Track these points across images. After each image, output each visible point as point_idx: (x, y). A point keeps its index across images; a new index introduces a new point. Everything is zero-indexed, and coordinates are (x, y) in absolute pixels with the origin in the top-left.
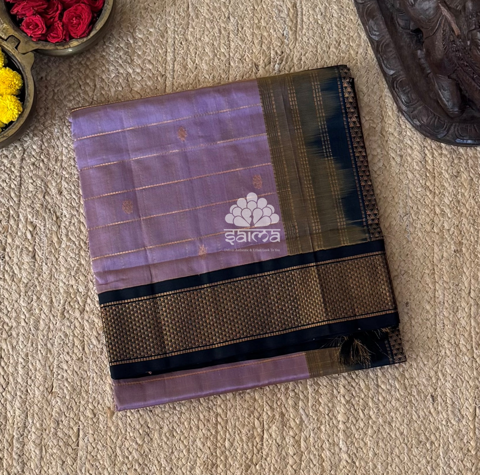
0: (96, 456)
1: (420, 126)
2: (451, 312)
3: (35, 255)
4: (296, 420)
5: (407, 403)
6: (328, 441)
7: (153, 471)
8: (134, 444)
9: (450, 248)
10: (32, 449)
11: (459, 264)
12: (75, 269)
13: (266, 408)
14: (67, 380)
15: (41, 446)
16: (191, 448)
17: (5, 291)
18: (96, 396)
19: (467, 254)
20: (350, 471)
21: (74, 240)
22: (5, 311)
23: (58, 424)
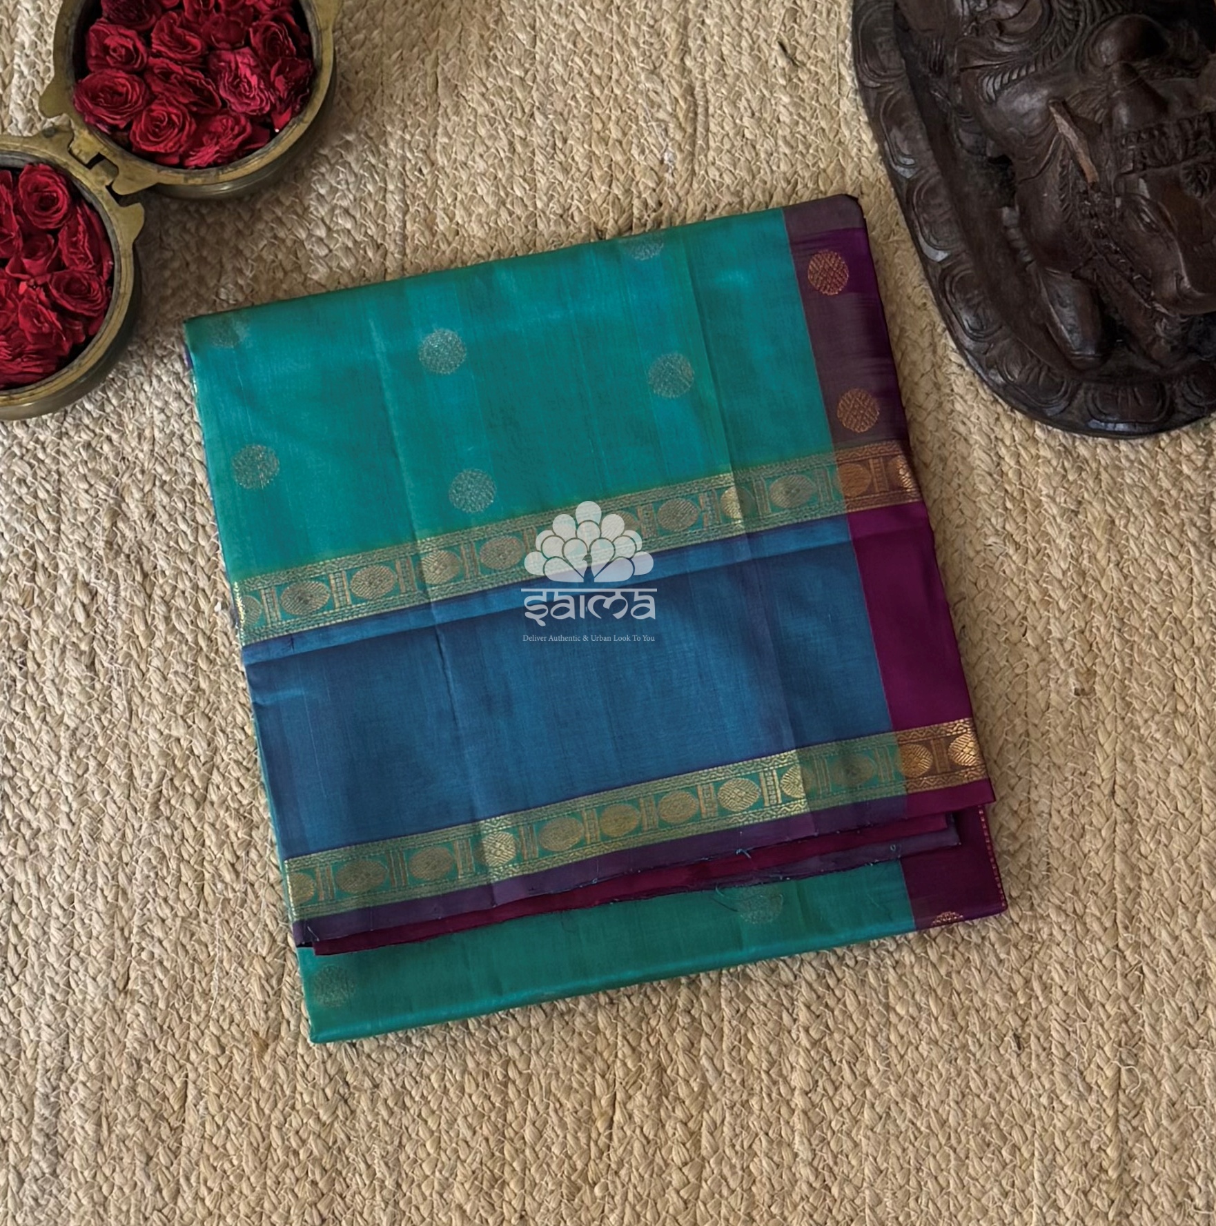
0: (224, 1146)
1: (1005, 387)
2: (1066, 837)
3: (93, 663)
4: (691, 1081)
5: (956, 1050)
6: (767, 1134)
7: (354, 1187)
8: (311, 1122)
9: (1067, 683)
10: (78, 1123)
11: (1086, 723)
12: (185, 699)
13: (623, 1050)
14: (161, 963)
15: (100, 1118)
16: (445, 1137)
17: (25, 743)
18: (227, 1005)
19: (1104, 700)
20: (816, 1209)
21: (184, 631)
22: (24, 792)
23: (139, 1067)
